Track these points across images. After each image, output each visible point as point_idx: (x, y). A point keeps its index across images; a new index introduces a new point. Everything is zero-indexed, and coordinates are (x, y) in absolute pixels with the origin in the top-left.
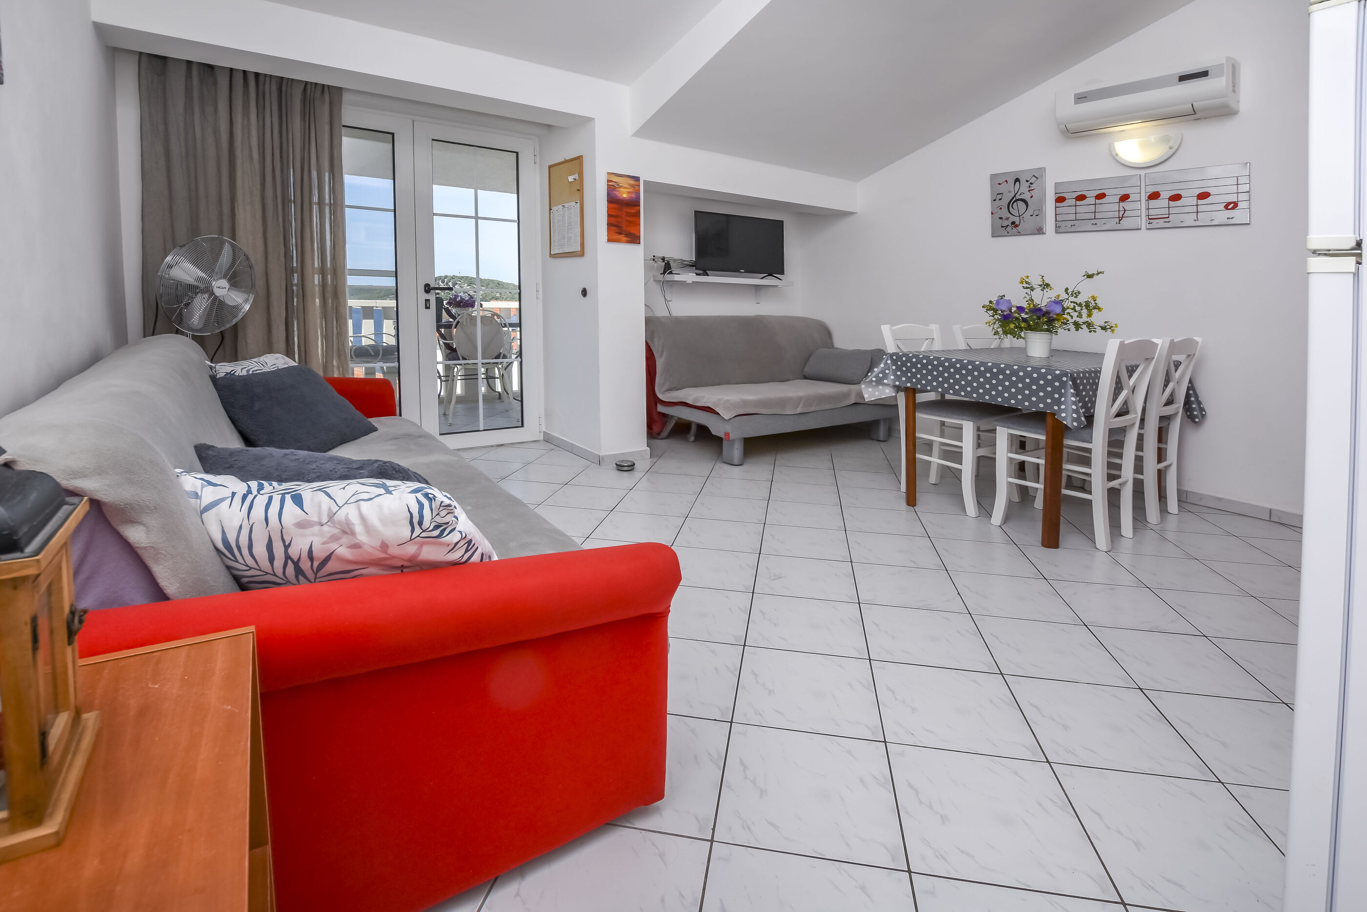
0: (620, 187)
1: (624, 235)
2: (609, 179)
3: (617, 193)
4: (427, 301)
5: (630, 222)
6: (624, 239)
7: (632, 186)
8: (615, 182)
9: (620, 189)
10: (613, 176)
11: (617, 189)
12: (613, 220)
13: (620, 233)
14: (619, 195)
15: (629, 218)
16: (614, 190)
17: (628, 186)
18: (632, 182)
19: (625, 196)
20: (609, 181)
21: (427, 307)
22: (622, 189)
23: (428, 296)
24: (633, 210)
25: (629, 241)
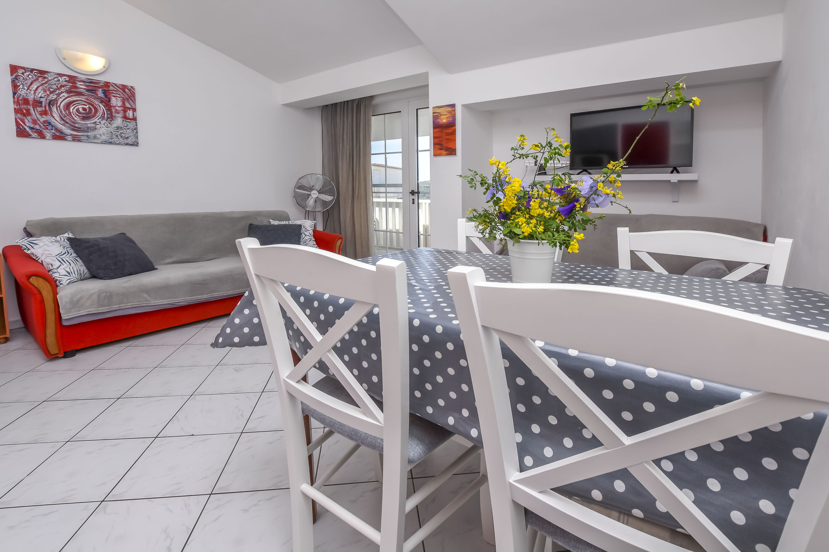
0: (441, 115)
1: (444, 150)
2: (434, 112)
3: (439, 120)
4: (413, 199)
5: (448, 139)
6: (444, 152)
7: (450, 112)
8: (438, 113)
9: (441, 117)
10: (436, 108)
11: (439, 118)
12: (437, 140)
13: (441, 149)
14: (440, 122)
15: (447, 137)
16: (437, 118)
17: (447, 113)
18: (449, 109)
19: (444, 121)
20: (434, 113)
21: (413, 203)
22: (443, 117)
23: (413, 197)
24: (449, 131)
25: (448, 153)
